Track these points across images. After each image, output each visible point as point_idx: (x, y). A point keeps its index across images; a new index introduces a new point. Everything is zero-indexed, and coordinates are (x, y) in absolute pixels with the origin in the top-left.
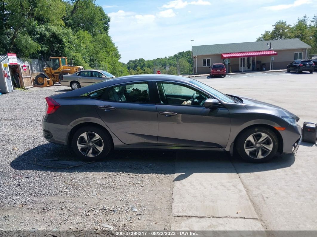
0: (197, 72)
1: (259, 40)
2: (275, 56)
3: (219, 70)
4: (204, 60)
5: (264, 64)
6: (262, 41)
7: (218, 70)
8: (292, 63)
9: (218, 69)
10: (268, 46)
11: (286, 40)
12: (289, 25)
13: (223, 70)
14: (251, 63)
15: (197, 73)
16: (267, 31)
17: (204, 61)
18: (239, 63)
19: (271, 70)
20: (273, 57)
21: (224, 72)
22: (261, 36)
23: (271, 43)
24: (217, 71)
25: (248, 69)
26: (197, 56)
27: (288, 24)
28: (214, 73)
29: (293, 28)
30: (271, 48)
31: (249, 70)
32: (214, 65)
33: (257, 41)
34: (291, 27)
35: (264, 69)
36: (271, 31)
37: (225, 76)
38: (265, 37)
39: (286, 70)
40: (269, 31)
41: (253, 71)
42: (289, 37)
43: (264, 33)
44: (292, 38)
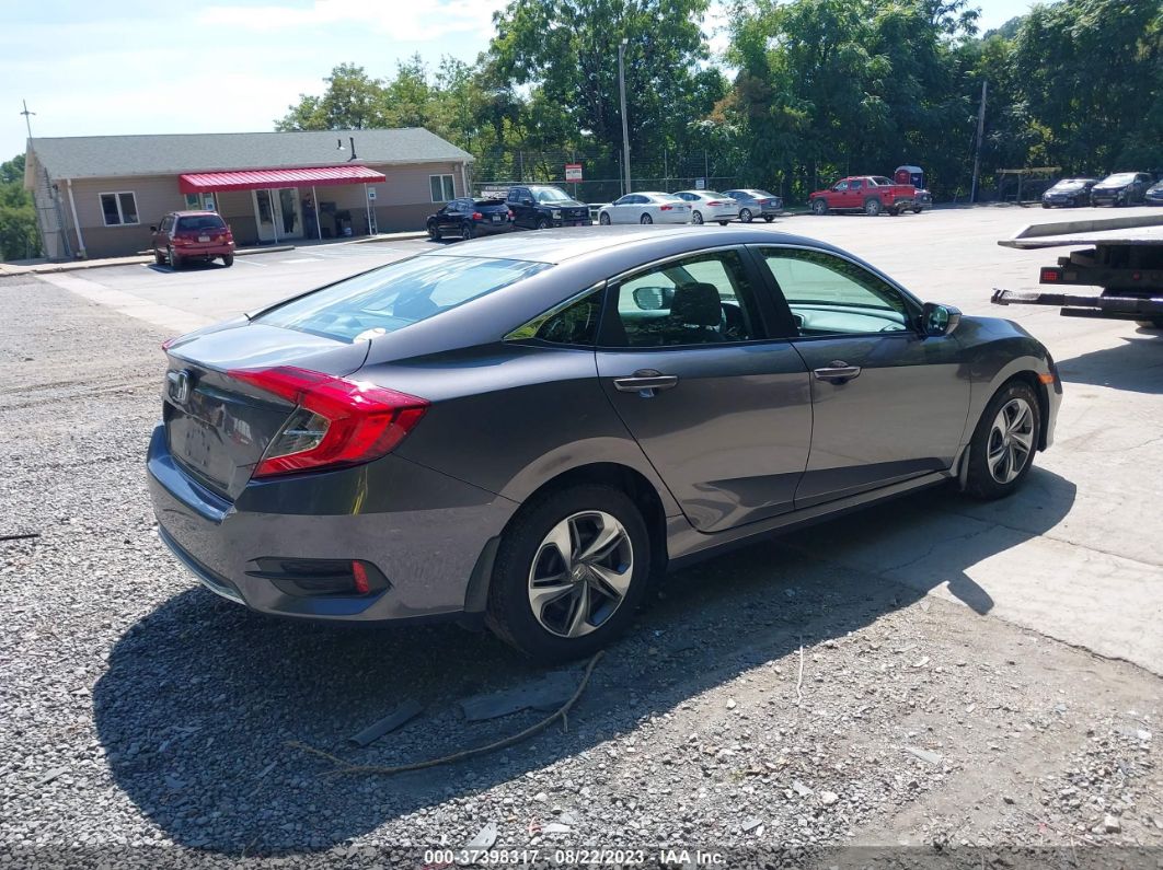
0: (82, 247)
1: (285, 127)
2: (377, 183)
3: (208, 239)
4: (104, 198)
5: (345, 216)
6: (294, 130)
7: (201, 239)
8: (443, 210)
9: (201, 236)
10: (342, 148)
11: (370, 132)
12: (377, 82)
13: (221, 238)
14: (298, 209)
15: (84, 254)
16: (308, 96)
17: (109, 203)
18: (253, 212)
19: (374, 232)
20: (373, 189)
21: (225, 244)
22: (290, 113)
23: (352, 139)
24: (196, 241)
25: (286, 231)
26: (73, 181)
27: (371, 75)
28: (184, 251)
29: (386, 92)
30: (354, 157)
31: (290, 235)
32: (181, 219)
33: (279, 129)
34: (382, 87)
35: (348, 230)
36: (322, 98)
37: (228, 263)
38: (305, 118)
39: (425, 233)
40: (315, 98)
41: (310, 237)
42: (382, 124)
43: (297, 103)
44: (393, 126)
